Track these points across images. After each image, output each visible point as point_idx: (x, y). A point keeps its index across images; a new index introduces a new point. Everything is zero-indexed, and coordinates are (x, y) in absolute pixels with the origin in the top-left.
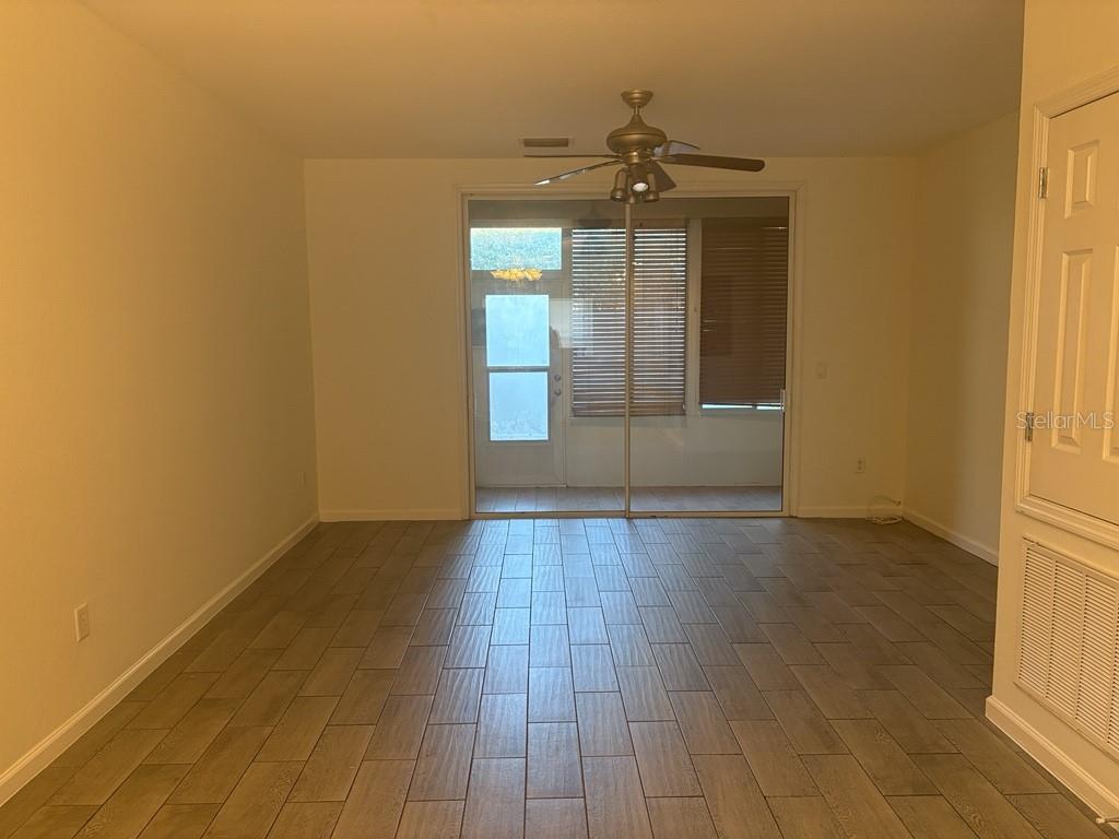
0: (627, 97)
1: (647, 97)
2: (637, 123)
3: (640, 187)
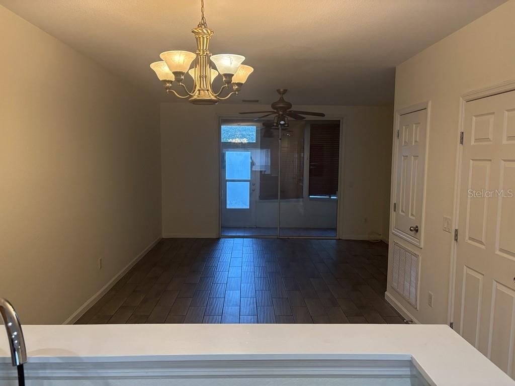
1: (285, 91)
2: (282, 100)
3: (282, 122)
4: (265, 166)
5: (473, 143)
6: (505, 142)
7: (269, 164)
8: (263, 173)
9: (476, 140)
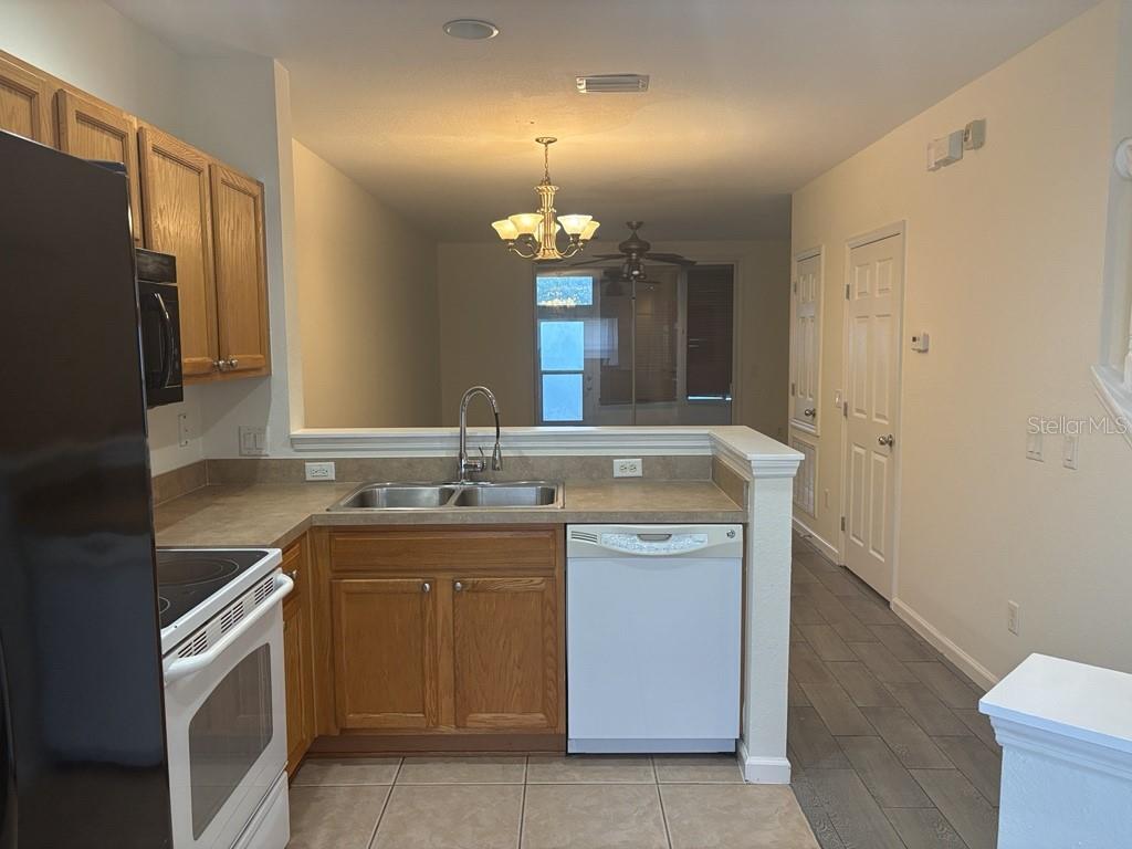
0: (629, 224)
1: (640, 224)
2: (634, 238)
3: (636, 273)
4: (608, 351)
5: (857, 298)
6: (877, 296)
7: (616, 347)
8: (604, 364)
9: (859, 294)
